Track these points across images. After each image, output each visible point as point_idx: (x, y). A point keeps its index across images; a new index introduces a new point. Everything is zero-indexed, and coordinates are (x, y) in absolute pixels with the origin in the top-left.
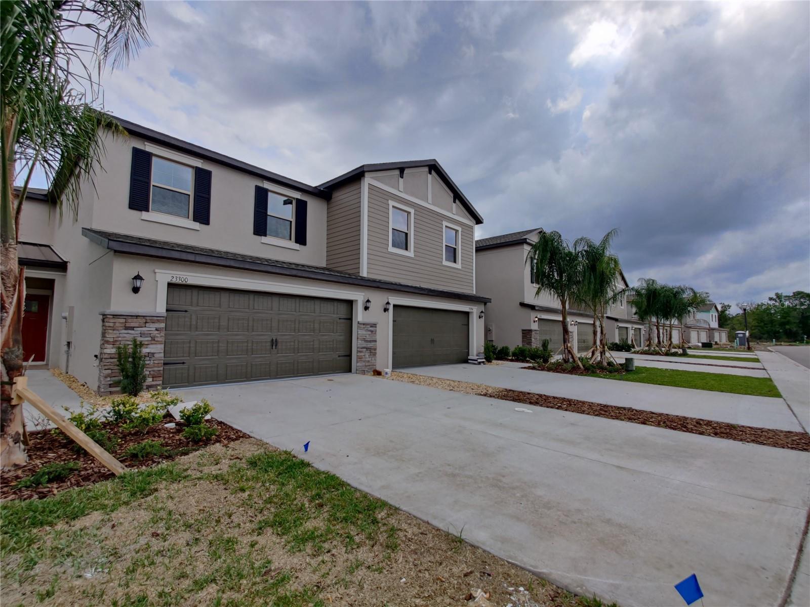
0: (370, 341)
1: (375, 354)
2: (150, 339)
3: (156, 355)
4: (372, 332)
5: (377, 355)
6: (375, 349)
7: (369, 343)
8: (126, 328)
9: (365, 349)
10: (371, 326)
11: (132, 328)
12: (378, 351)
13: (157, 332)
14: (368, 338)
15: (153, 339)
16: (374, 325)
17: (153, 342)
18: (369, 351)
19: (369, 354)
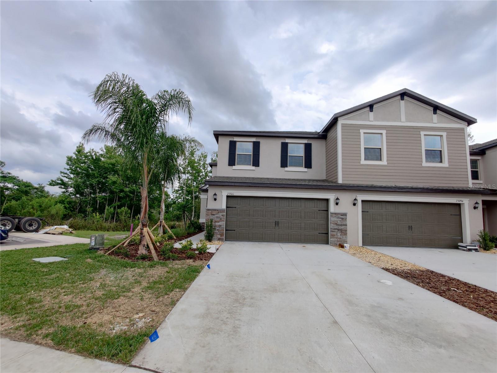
0: (341, 225)
1: (346, 234)
2: (219, 219)
3: (222, 226)
4: (342, 219)
5: (347, 235)
6: (346, 231)
7: (340, 226)
8: (212, 215)
9: (337, 230)
10: (342, 215)
11: (214, 215)
12: (348, 232)
13: (222, 216)
14: (339, 223)
15: (221, 219)
16: (345, 215)
17: (221, 221)
18: (340, 232)
19: (341, 233)
